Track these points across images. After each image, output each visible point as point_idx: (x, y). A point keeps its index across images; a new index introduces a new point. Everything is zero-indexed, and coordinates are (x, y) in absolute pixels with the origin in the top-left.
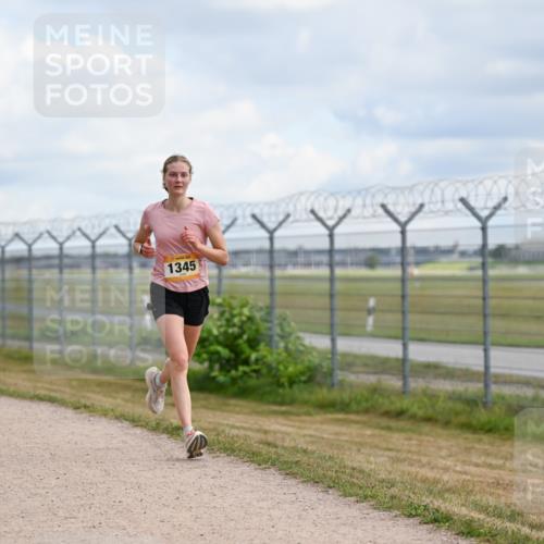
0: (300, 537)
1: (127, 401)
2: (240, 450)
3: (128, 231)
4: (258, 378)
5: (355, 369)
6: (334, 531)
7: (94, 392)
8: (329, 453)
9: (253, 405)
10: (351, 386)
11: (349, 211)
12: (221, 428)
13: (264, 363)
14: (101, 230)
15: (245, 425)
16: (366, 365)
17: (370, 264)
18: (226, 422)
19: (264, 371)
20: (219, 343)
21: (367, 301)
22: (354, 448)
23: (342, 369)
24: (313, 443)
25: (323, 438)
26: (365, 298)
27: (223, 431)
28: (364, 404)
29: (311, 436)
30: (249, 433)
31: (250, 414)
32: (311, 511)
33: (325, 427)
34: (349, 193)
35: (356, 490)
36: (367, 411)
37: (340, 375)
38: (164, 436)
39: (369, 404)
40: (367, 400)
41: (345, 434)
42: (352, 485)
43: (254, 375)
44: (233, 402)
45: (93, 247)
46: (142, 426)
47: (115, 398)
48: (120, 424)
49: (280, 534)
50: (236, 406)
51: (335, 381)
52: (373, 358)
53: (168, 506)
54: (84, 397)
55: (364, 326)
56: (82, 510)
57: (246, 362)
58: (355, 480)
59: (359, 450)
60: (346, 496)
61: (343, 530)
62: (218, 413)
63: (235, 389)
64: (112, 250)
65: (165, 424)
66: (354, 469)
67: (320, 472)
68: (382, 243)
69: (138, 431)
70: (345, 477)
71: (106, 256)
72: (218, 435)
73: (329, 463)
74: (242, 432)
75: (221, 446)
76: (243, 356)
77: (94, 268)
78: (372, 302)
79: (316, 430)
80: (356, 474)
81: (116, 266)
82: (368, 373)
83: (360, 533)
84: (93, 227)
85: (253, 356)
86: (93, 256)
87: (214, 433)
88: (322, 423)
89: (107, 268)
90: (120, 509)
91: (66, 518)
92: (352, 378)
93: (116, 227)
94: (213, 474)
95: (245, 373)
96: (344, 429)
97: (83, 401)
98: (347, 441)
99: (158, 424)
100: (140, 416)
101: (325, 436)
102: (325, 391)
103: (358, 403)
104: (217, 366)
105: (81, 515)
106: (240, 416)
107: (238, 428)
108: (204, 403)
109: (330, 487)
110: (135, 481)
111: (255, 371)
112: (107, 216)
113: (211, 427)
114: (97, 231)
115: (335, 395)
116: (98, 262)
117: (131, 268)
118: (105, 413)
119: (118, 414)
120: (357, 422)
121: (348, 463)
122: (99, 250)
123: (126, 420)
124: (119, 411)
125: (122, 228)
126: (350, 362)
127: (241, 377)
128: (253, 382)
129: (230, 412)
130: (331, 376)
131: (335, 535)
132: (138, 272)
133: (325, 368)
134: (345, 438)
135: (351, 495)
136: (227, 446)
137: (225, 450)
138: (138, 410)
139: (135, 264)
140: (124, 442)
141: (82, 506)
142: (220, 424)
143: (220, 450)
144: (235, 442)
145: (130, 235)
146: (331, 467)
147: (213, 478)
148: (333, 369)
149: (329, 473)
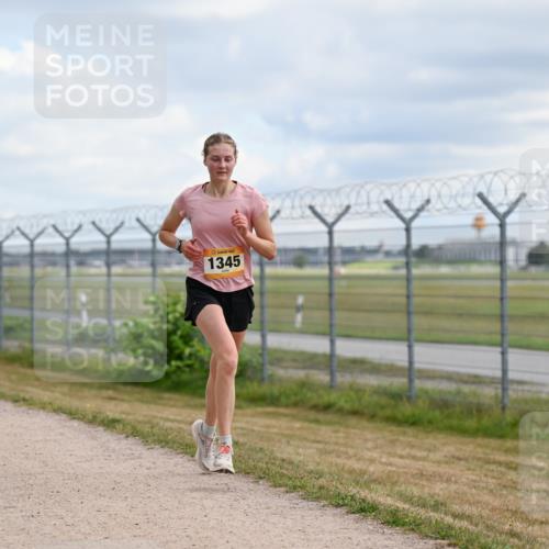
0: (232, 526)
1: (64, 394)
2: (174, 442)
3: (68, 231)
4: (191, 372)
5: (285, 364)
6: (264, 521)
7: (32, 386)
8: (260, 445)
9: (186, 398)
10: (280, 380)
11: (278, 212)
12: (155, 421)
13: (197, 357)
14: (40, 229)
15: (179, 418)
16: (295, 360)
17: (299, 263)
18: (160, 415)
19: (197, 366)
21: (295, 299)
22: (284, 440)
23: (272, 364)
24: (244, 435)
25: (253, 431)
26: (294, 295)
27: (158, 424)
28: (293, 399)
29: (242, 429)
30: (182, 426)
31: (183, 407)
32: (242, 502)
33: (255, 420)
34: (278, 195)
35: (286, 481)
36: (296, 405)
37: (269, 370)
38: (101, 428)
39: (298, 398)
40: (296, 395)
41: (274, 427)
42: (282, 475)
43: (187, 370)
44: (167, 395)
45: (32, 245)
46: (79, 419)
47: (53, 392)
48: (57, 417)
49: (212, 523)
50: (170, 399)
51: (266, 376)
52: (302, 353)
53: (104, 496)
54: (23, 391)
55: (293, 322)
56: (21, 500)
57: (180, 357)
58: (285, 472)
59: (288, 442)
60: (275, 486)
61: (274, 519)
62: (152, 406)
63: (169, 383)
64: (49, 249)
65: (101, 417)
66: (283, 460)
67: (251, 463)
68: (311, 244)
69: (75, 423)
70: (274, 469)
71: (44, 254)
72: (152, 427)
73: (260, 455)
74: (175, 425)
75: (156, 438)
76: (177, 352)
77: (32, 266)
78: (300, 300)
79: (247, 422)
80: (286, 466)
81: (54, 264)
82: (297, 368)
83: (289, 522)
84: (32, 226)
85: (187, 351)
86: (32, 255)
87: (148, 425)
88: (253, 416)
89: (45, 266)
90: (57, 499)
91: (5, 508)
92: (281, 372)
93: (54, 227)
94: (148, 465)
95: (178, 367)
96: (273, 422)
97: (22, 395)
98: (277, 434)
99: (95, 417)
100: (77, 409)
101: (256, 428)
102: (255, 384)
103: (288, 397)
105: (20, 505)
106: (174, 410)
107: (172, 421)
108: (139, 396)
109: (261, 478)
110: (72, 472)
111: (188, 366)
112: (45, 216)
113: (146, 419)
114: (36, 230)
115: (265, 389)
116: (37, 260)
117: (68, 266)
118: (43, 407)
119: (56, 407)
120: (286, 415)
121: (279, 455)
122: (37, 249)
123: (65, 413)
124: (57, 404)
125: (60, 228)
126: (280, 357)
127: (175, 372)
128: (185, 377)
129: (164, 405)
130: (262, 370)
131: (265, 524)
132: (74, 269)
133: (255, 364)
134: (275, 430)
135: (280, 486)
136: (162, 438)
137: (160, 442)
138: (75, 404)
139: (72, 262)
140: (62, 434)
141: (22, 495)
142: (155, 417)
143: (154, 442)
144: (168, 434)
145: (67, 235)
146: (261, 458)
147: (148, 469)
148: (263, 365)
149: (260, 464)
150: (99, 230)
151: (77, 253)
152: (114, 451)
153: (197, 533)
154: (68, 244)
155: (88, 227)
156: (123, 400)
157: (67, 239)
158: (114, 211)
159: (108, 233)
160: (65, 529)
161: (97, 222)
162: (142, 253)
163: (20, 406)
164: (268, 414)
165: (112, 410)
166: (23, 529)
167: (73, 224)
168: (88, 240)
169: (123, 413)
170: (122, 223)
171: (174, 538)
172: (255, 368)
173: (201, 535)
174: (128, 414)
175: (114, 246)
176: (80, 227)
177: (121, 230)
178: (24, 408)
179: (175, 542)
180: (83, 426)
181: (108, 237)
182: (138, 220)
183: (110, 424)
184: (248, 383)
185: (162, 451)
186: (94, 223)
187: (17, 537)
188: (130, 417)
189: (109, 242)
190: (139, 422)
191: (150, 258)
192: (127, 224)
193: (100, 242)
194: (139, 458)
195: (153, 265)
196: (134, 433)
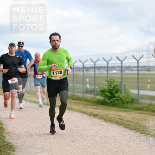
0: (129, 145)
1: (82, 107)
2: (113, 121)
3: (83, 61)
4: (118, 101)
5: (145, 99)
8: (137, 122)
9: (117, 109)
10: (143, 104)
11: (143, 56)
12: (108, 115)
13: (119, 97)
14: (76, 61)
15: (114, 114)
16: (147, 98)
18: (109, 113)
19: (120, 99)
20: (107, 92)
22: (144, 121)
23: (141, 99)
24: (133, 119)
25: (136, 118)
27: (108, 116)
28: (147, 109)
29: (132, 117)
30: (115, 116)
31: (116, 111)
32: (132, 138)
34: (143, 51)
35: (145, 132)
36: (148, 110)
37: (140, 101)
38: (92, 117)
41: (141, 117)
42: (144, 130)
43: (117, 100)
44: (111, 108)
45: (73, 65)
46: (86, 114)
47: (79, 106)
48: (80, 114)
49: (124, 144)
51: (139, 103)
52: (150, 96)
53: (94, 136)
55: (147, 87)
56: (70, 137)
57: (115, 97)
58: (144, 129)
59: (146, 121)
60: (142, 134)
61: (141, 143)
62: (107, 111)
63: (112, 104)
64: (78, 66)
65: (92, 114)
66: (144, 126)
67: (135, 127)
69: (85, 115)
70: (142, 129)
71: (77, 68)
72: (107, 117)
73: (137, 125)
74: (113, 116)
75: (108, 120)
76: (114, 95)
78: (149, 81)
79: (134, 115)
80: (145, 128)
81: (79, 71)
82: (147, 100)
83: (146, 144)
85: (117, 95)
88: (135, 114)
89: (77, 71)
90: (80, 137)
91: (66, 139)
92: (143, 101)
93: (80, 60)
94: (106, 127)
95: (114, 100)
96: (141, 115)
97: (71, 107)
98: (142, 119)
99: (91, 114)
100: (86, 111)
101: (136, 117)
102: (136, 105)
103: (145, 108)
104: (107, 98)
105: (70, 138)
106: (113, 112)
107: (112, 115)
108: (103, 108)
109: (138, 131)
110: (84, 129)
111: (117, 99)
112: (77, 57)
113: (105, 114)
114: (74, 61)
115: (139, 106)
116: (75, 70)
117: (83, 71)
118: (76, 111)
119: (80, 111)
120: (145, 113)
121: (143, 125)
122: (75, 66)
123: (82, 112)
124: (80, 110)
125: (81, 60)
126: (143, 97)
127: (113, 101)
128: (116, 102)
129: (110, 110)
130: (138, 101)
131: (139, 144)
132: (85, 72)
133: (136, 99)
134: (142, 118)
135: (143, 133)
136: (110, 120)
137: (109, 121)
138: (85, 110)
139: (85, 70)
140: (82, 118)
141: (70, 136)
142: (108, 114)
143: (108, 121)
144: (112, 119)
145: (83, 62)
146: (138, 126)
147: (106, 128)
148: (138, 99)
149: (137, 127)
150: (92, 61)
151: (86, 68)
152: (96, 123)
153: (120, 146)
154: (83, 65)
155: (89, 60)
156: (98, 109)
157: (83, 64)
158: (97, 56)
159: (95, 62)
160: (83, 145)
161: (92, 59)
162: (104, 67)
163: (70, 111)
164: (140, 113)
165: (96, 112)
166: (71, 145)
167: (85, 59)
168: (89, 64)
169: (99, 113)
170: (99, 59)
171: (113, 148)
172: (136, 100)
173: (120, 147)
174: (100, 113)
175: (96, 65)
176: (87, 60)
177: (98, 61)
178: (71, 111)
179: (113, 149)
180: (88, 116)
181: (95, 63)
182: (103, 58)
183: (95, 116)
184: (134, 104)
185: (110, 123)
186: (91, 59)
187: (69, 147)
188: (101, 114)
189: (95, 64)
190: (103, 115)
191: (106, 69)
192: (100, 59)
193: (93, 64)
194: (103, 125)
195: (107, 71)
196: (102, 118)
